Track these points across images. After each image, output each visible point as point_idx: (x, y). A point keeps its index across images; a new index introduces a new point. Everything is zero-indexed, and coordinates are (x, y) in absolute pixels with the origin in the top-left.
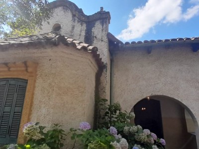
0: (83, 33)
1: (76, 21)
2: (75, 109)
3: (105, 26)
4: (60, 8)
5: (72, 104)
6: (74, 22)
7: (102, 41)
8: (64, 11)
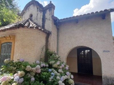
0: (42, 17)
1: (39, 11)
2: (30, 54)
3: (51, 12)
4: (32, 5)
5: (29, 51)
6: (38, 12)
7: (50, 20)
8: (34, 7)
